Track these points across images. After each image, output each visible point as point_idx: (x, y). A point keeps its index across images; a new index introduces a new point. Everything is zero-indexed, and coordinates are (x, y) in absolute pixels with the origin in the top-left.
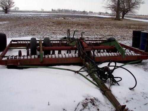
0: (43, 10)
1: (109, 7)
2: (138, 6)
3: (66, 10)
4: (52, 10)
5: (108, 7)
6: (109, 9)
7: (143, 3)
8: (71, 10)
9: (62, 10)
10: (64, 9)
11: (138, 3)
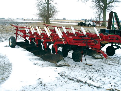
1: (38, 15)
2: (56, 13)
11: (57, 11)
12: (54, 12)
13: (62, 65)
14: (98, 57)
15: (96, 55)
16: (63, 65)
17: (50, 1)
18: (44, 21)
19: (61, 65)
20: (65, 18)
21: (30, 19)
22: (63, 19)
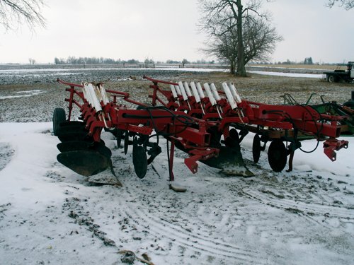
0: (34, 61)
1: (215, 50)
2: (270, 45)
3: (90, 59)
4: (56, 60)
5: (213, 51)
6: (213, 53)
7: (280, 39)
8: (102, 59)
9: (80, 59)
10: (83, 57)
11: (271, 40)
12: (263, 40)
13: (102, 182)
14: (235, 173)
15: (230, 167)
16: (104, 182)
17: (246, 9)
18: (232, 69)
19: (99, 182)
20: (310, 60)
21: (205, 63)
22: (305, 63)
